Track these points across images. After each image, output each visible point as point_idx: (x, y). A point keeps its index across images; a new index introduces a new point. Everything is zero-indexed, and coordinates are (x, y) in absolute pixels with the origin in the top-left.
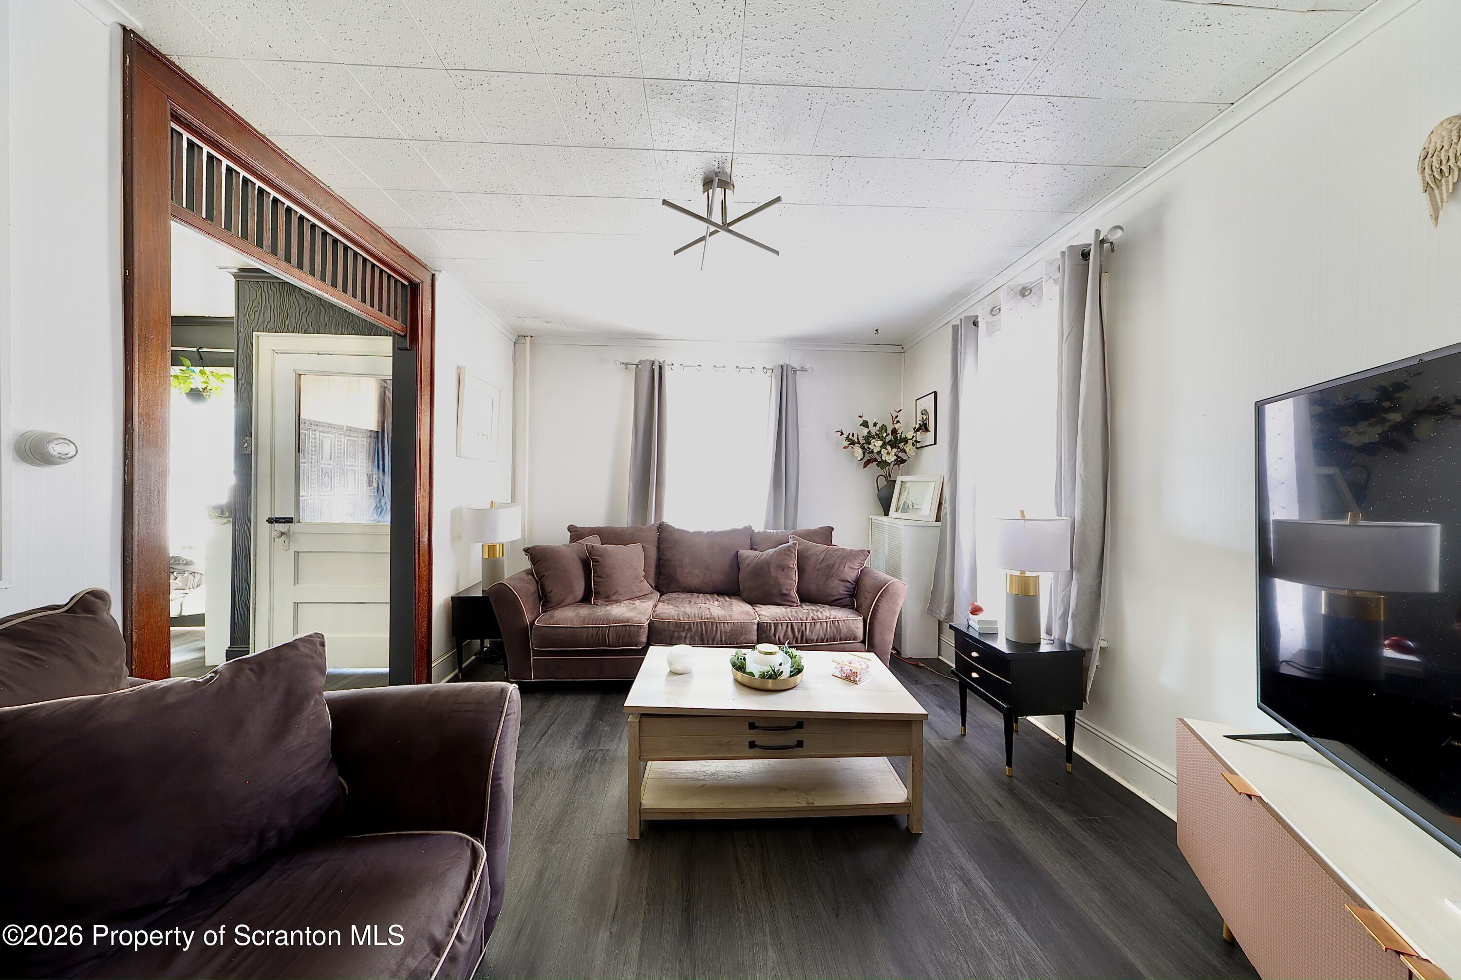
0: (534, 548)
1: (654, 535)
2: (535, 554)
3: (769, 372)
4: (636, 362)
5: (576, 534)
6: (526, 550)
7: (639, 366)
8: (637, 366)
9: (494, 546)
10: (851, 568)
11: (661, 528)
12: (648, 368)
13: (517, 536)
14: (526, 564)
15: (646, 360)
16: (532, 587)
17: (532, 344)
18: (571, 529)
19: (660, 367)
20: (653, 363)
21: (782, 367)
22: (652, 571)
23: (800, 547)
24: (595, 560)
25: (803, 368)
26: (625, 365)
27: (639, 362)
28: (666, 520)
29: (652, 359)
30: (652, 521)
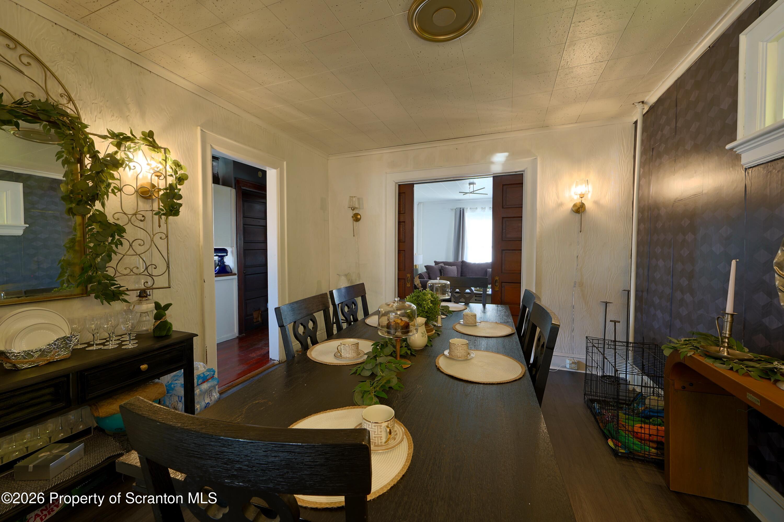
0: (427, 266)
1: (460, 264)
2: (427, 267)
4: (455, 208)
5: (436, 263)
6: (425, 266)
8: (456, 210)
9: (416, 265)
11: (463, 262)
12: (459, 210)
13: (422, 263)
14: (425, 270)
15: (458, 208)
16: (427, 275)
17: (423, 204)
18: (435, 262)
19: (463, 210)
20: (461, 208)
22: (459, 274)
24: (443, 270)
26: (452, 209)
27: (456, 208)
28: (465, 260)
29: (461, 207)
30: (460, 260)
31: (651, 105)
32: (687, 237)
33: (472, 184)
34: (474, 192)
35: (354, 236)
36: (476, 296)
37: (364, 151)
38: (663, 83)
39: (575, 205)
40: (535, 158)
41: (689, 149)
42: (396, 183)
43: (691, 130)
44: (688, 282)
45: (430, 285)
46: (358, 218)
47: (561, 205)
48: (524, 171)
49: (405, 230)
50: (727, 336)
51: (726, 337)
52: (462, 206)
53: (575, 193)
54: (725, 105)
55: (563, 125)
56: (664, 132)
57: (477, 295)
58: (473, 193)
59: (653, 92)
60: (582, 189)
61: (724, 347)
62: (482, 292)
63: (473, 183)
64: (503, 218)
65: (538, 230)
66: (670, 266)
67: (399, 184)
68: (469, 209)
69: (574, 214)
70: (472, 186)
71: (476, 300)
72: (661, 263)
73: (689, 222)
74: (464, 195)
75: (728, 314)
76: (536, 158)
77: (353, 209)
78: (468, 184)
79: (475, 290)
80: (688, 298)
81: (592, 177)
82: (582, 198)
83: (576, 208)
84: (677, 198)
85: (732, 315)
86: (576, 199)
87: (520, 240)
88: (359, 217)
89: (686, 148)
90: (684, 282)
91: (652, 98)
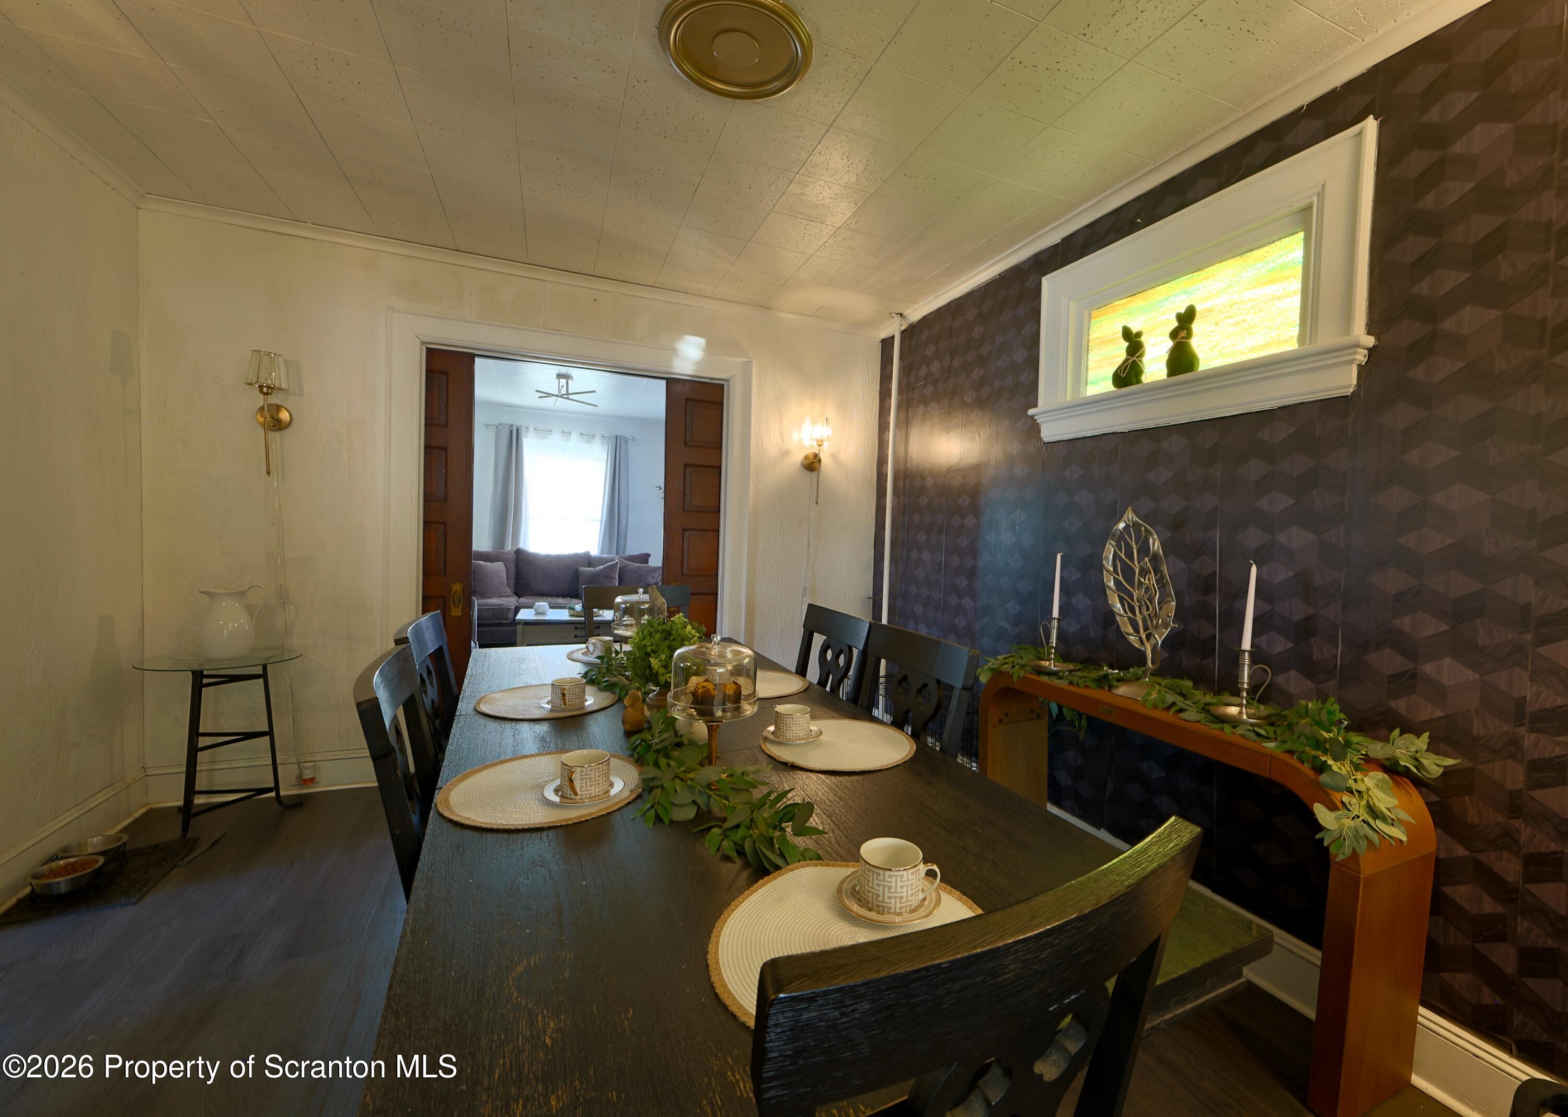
1: (512, 556)
3: (607, 439)
4: (497, 423)
7: (500, 428)
8: (497, 427)
10: (653, 577)
11: (519, 552)
12: (508, 429)
15: (505, 424)
19: (517, 430)
20: (512, 426)
21: (616, 437)
22: (512, 582)
23: (622, 565)
25: (633, 438)
26: (487, 426)
27: (500, 424)
28: (521, 546)
29: (512, 423)
30: (509, 547)
31: (911, 322)
32: (966, 521)
33: (564, 378)
34: (570, 397)
35: (268, 473)
36: (576, 628)
37: (309, 224)
38: (935, 298)
39: (806, 457)
40: (749, 360)
41: (970, 403)
42: (423, 343)
43: (972, 376)
44: (967, 582)
45: (624, 606)
46: (279, 421)
47: (786, 453)
48: (727, 380)
49: (446, 468)
50: (1054, 645)
51: (1052, 647)
52: (516, 421)
53: (811, 436)
54: (1020, 356)
55: (792, 313)
56: (931, 368)
57: (579, 626)
58: (568, 398)
59: (918, 306)
60: (823, 431)
61: (1049, 660)
62: (583, 619)
63: (567, 377)
64: (686, 465)
65: (751, 495)
66: (942, 561)
67: (430, 346)
68: (531, 430)
69: (806, 471)
70: (563, 381)
71: (576, 636)
72: (926, 556)
73: (970, 501)
74: (540, 397)
75: (1055, 619)
76: (749, 362)
77: (267, 390)
78: (555, 377)
79: (572, 613)
80: (967, 603)
81: (831, 412)
82: (820, 446)
83: (808, 462)
84: (952, 466)
85: (1058, 619)
86: (810, 447)
87: (715, 510)
88: (284, 416)
89: (965, 399)
90: (962, 582)
91: (916, 313)
